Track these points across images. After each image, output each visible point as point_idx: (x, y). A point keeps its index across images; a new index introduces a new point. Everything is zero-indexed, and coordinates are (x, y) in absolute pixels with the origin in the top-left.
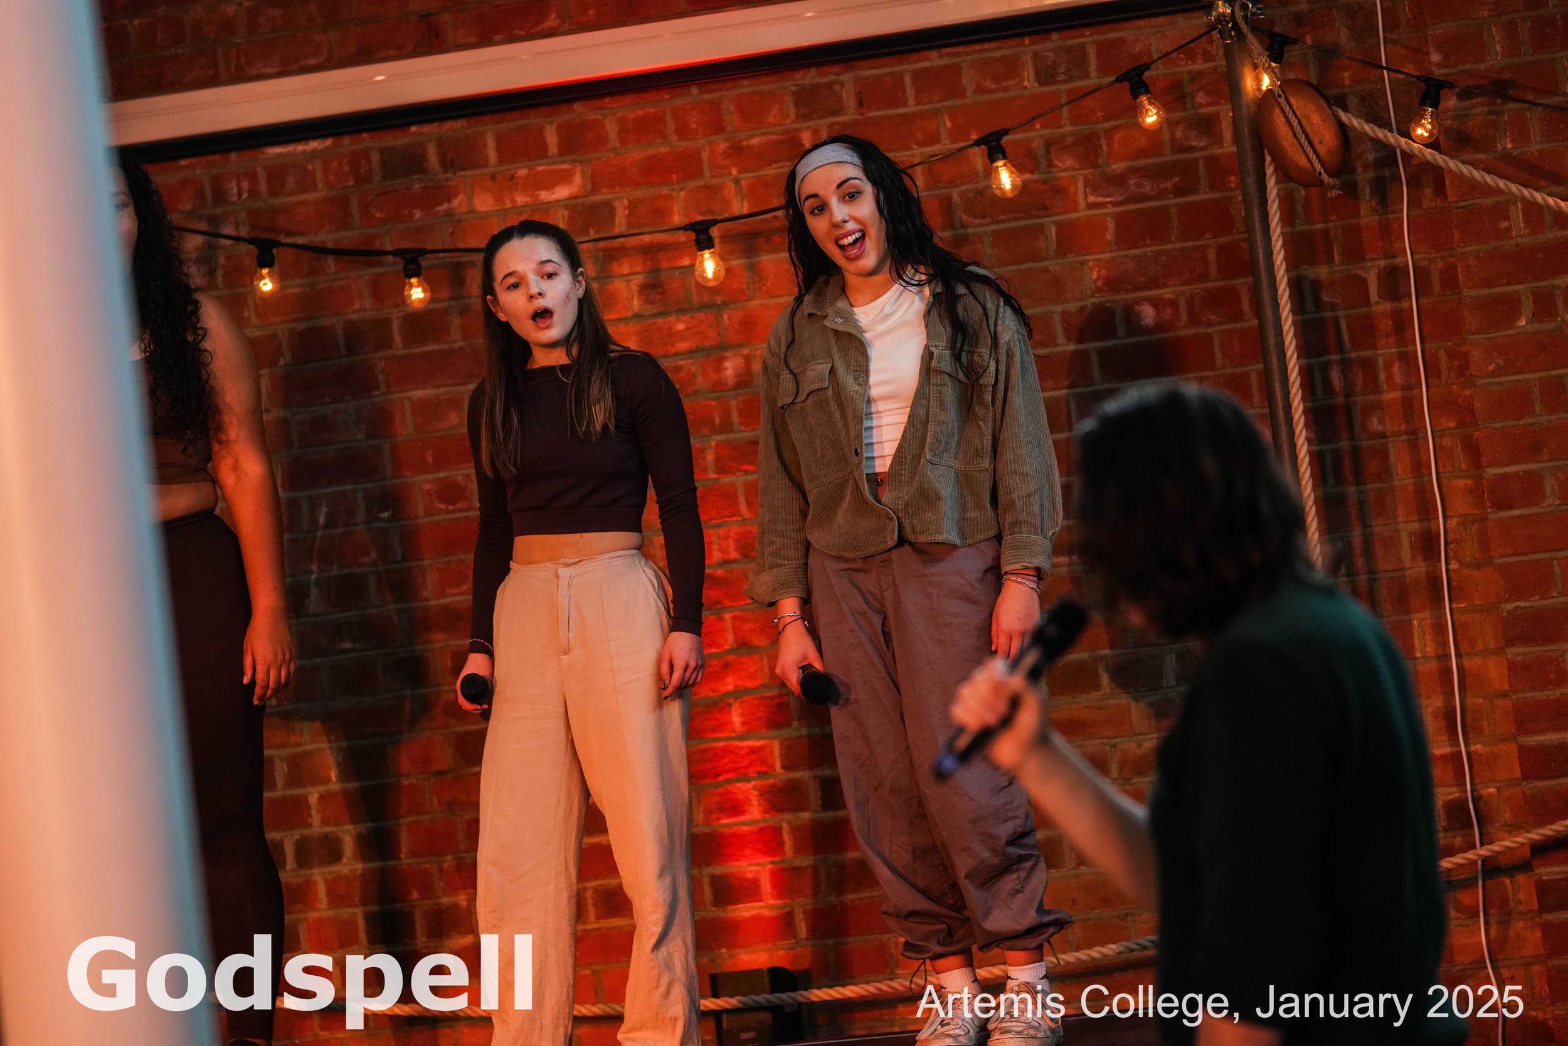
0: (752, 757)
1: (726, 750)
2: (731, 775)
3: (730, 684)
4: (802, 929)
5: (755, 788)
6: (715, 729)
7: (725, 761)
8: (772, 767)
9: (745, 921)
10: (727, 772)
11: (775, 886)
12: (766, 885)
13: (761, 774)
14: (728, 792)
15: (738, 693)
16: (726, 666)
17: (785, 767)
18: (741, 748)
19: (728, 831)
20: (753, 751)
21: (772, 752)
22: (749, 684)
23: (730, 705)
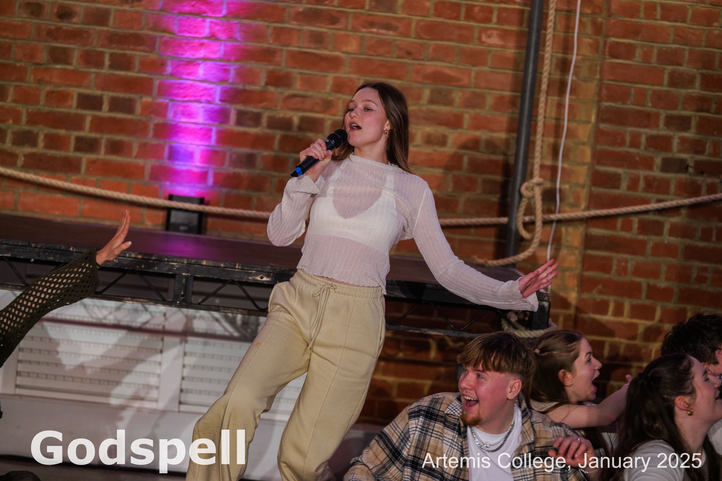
0: (204, 92)
1: (192, 86)
2: (193, 99)
3: (202, 53)
4: (210, 180)
5: (203, 107)
6: (189, 74)
7: (191, 91)
8: (214, 99)
9: (182, 171)
10: (191, 96)
11: (202, 157)
12: (197, 156)
13: (208, 102)
14: (188, 106)
15: (205, 59)
16: (202, 45)
17: (222, 100)
18: (200, 87)
19: (184, 125)
20: (205, 89)
21: (215, 92)
22: (212, 56)
23: (199, 64)
